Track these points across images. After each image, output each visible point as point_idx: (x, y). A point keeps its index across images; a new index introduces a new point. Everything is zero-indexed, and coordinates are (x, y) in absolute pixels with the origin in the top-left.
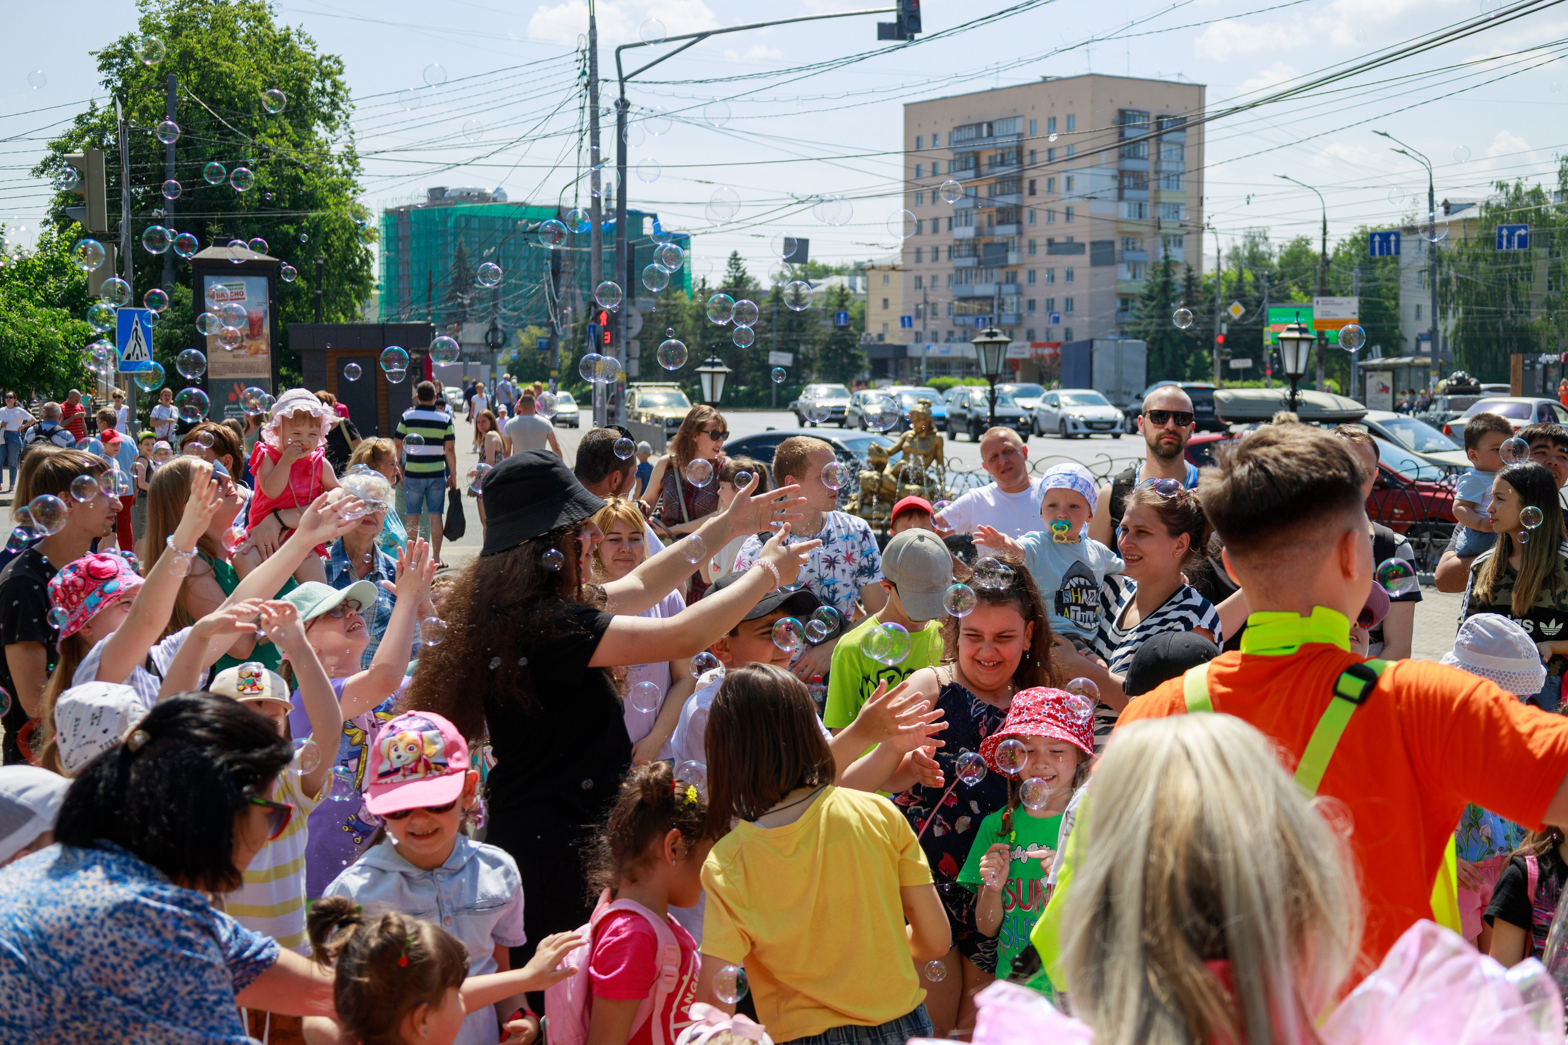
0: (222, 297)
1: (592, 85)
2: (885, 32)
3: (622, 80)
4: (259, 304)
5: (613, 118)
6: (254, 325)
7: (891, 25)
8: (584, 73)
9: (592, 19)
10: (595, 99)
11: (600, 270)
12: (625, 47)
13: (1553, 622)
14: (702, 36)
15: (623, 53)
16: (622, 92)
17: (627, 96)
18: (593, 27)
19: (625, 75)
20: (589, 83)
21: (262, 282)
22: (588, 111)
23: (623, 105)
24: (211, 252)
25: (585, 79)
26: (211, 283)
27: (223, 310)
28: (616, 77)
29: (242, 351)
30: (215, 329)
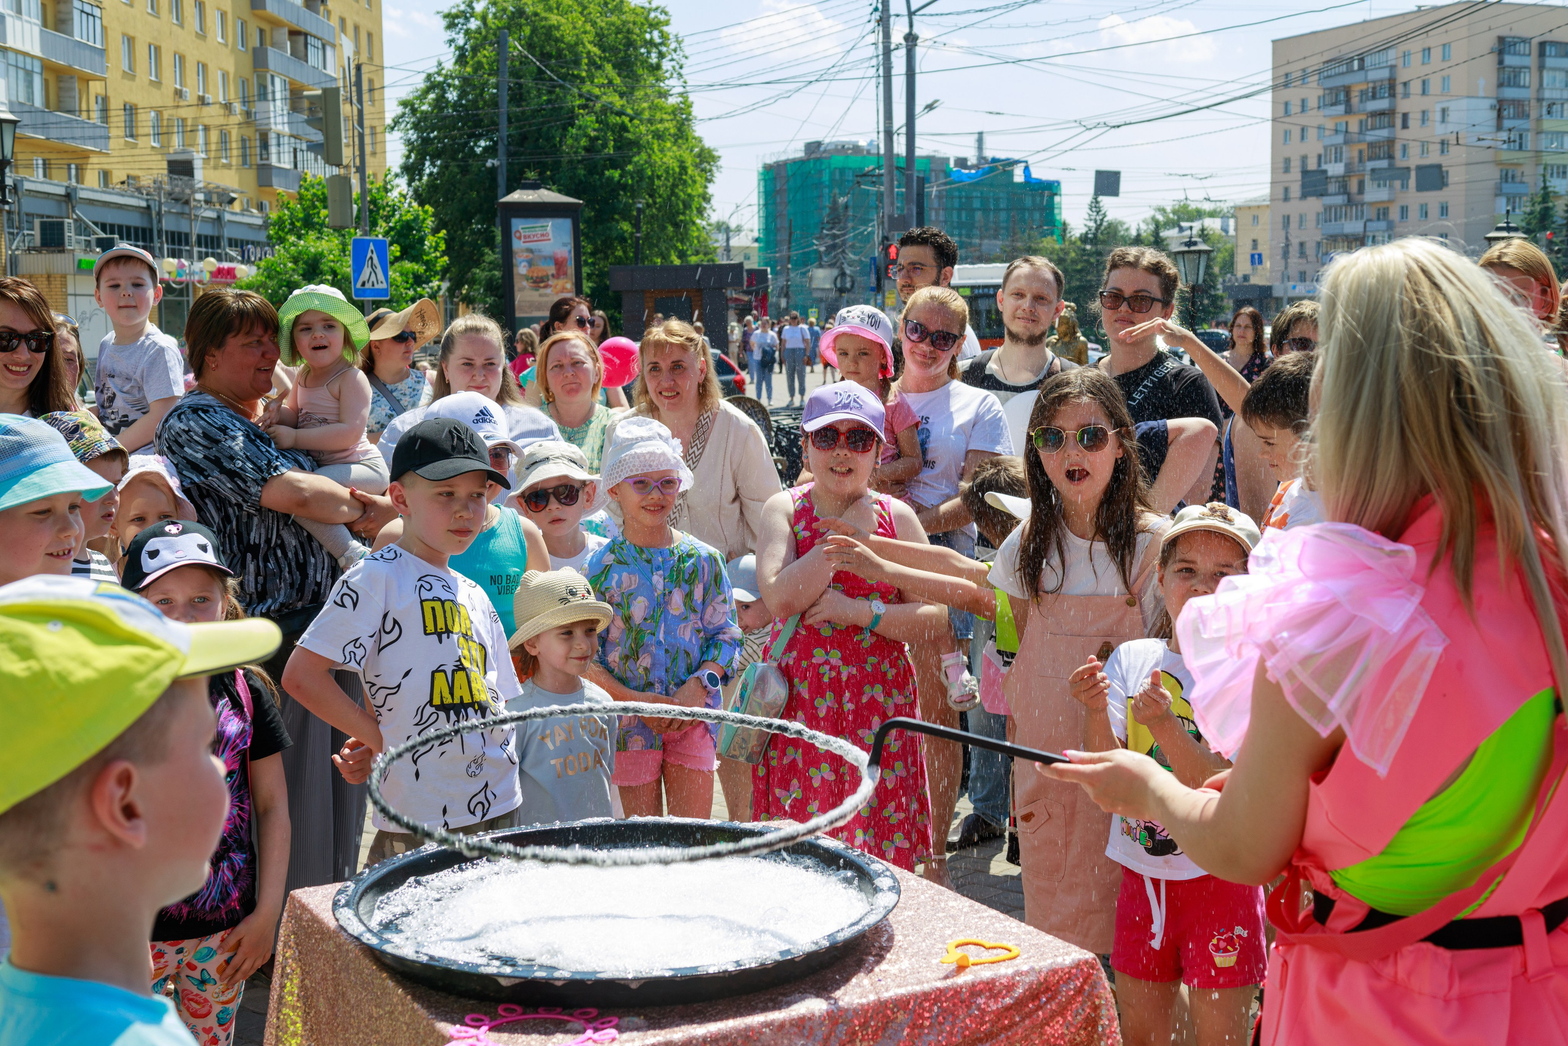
0: (528, 239)
1: (884, 21)
3: (911, 14)
4: (565, 245)
5: (903, 52)
6: (559, 264)
8: (876, 9)
10: (887, 35)
11: (892, 204)
16: (911, 26)
17: (915, 31)
19: (913, 9)
20: (881, 19)
21: (566, 224)
22: (881, 46)
23: (911, 39)
24: (517, 196)
25: (877, 15)
26: (519, 225)
27: (531, 251)
28: (905, 12)
29: (548, 291)
30: (521, 268)
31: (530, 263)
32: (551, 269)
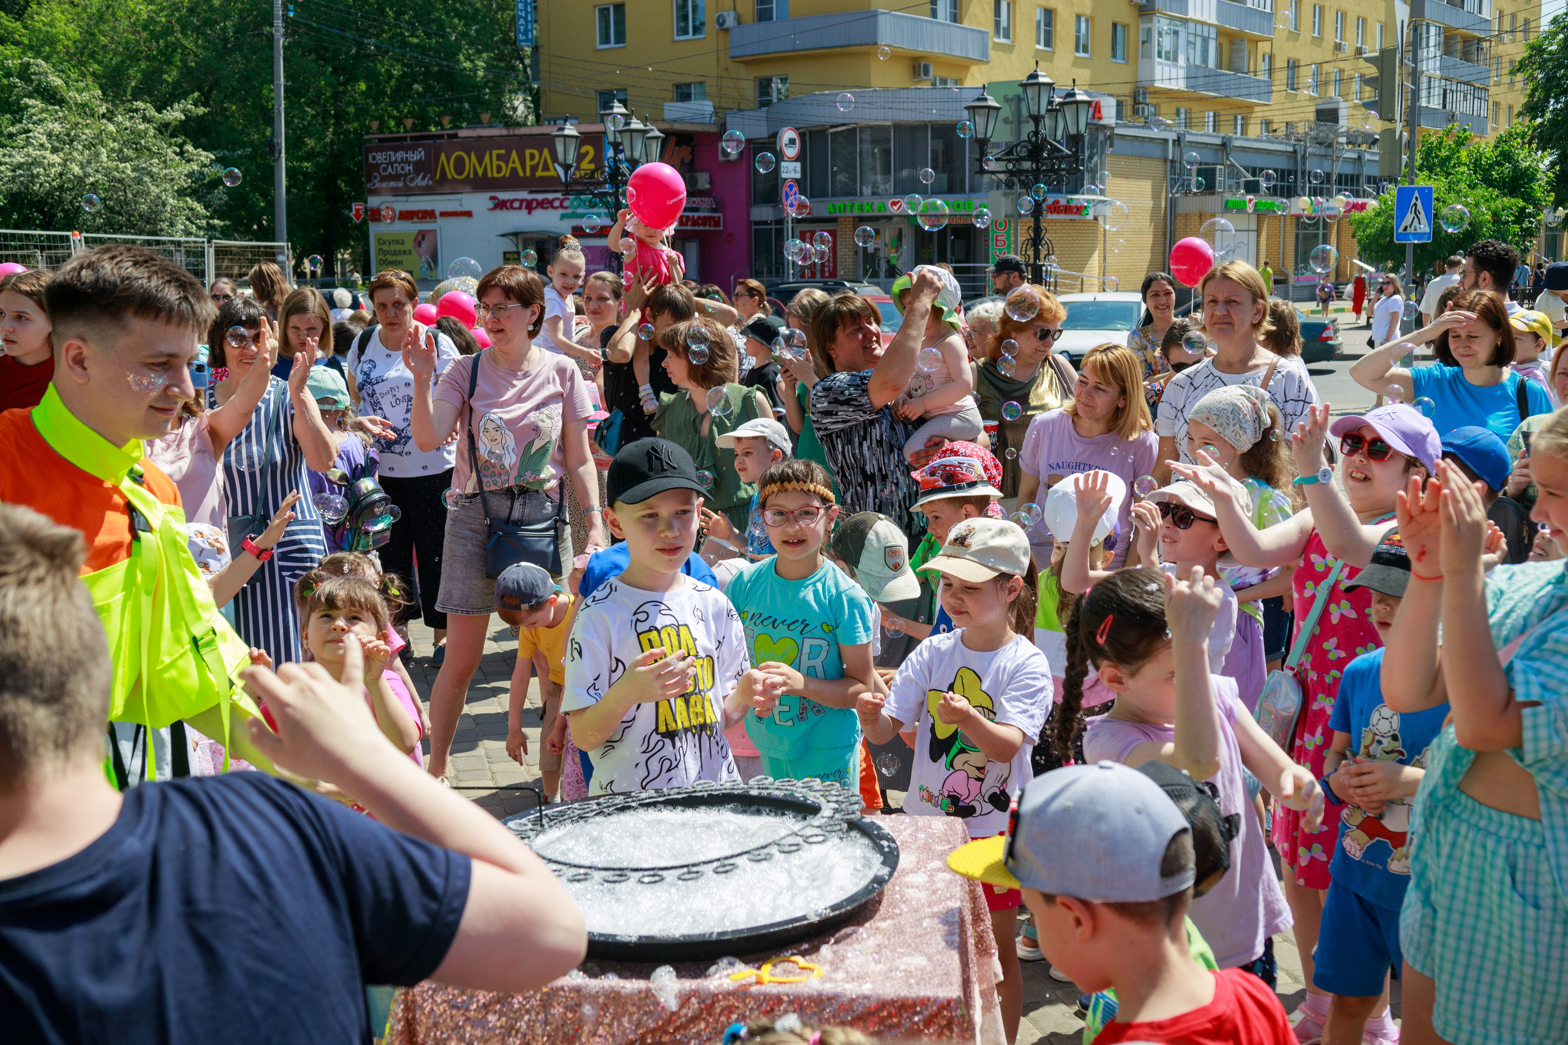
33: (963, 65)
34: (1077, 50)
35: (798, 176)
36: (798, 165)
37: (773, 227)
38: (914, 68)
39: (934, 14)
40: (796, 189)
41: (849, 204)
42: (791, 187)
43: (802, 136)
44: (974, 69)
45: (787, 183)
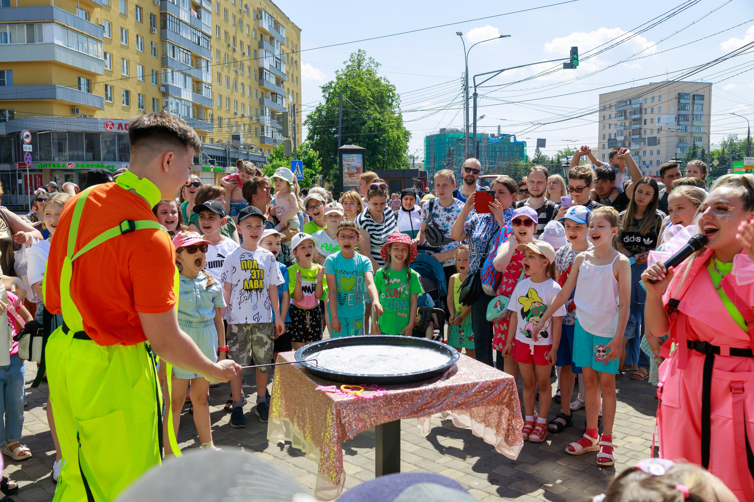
0: (348, 161)
1: (466, 89)
2: (566, 66)
3: (475, 87)
4: (360, 163)
5: (472, 99)
6: (358, 167)
7: (568, 63)
8: (464, 85)
9: (467, 67)
10: (467, 94)
11: (468, 150)
12: (476, 76)
13: (648, 239)
14: (502, 71)
15: (476, 77)
16: (475, 90)
17: (477, 92)
18: (467, 70)
21: (360, 156)
22: (465, 97)
23: (475, 95)
24: (345, 147)
25: (464, 87)
26: (345, 156)
27: (349, 165)
28: (473, 86)
29: (354, 178)
30: (345, 170)
31: (348, 169)
32: (355, 171)
33: (93, 110)
34: (139, 107)
35: (31, 151)
36: (31, 146)
37: (10, 173)
38: (72, 110)
39: (80, 88)
40: (30, 156)
41: (48, 164)
42: (28, 155)
43: (32, 134)
44: (98, 112)
45: (26, 154)
